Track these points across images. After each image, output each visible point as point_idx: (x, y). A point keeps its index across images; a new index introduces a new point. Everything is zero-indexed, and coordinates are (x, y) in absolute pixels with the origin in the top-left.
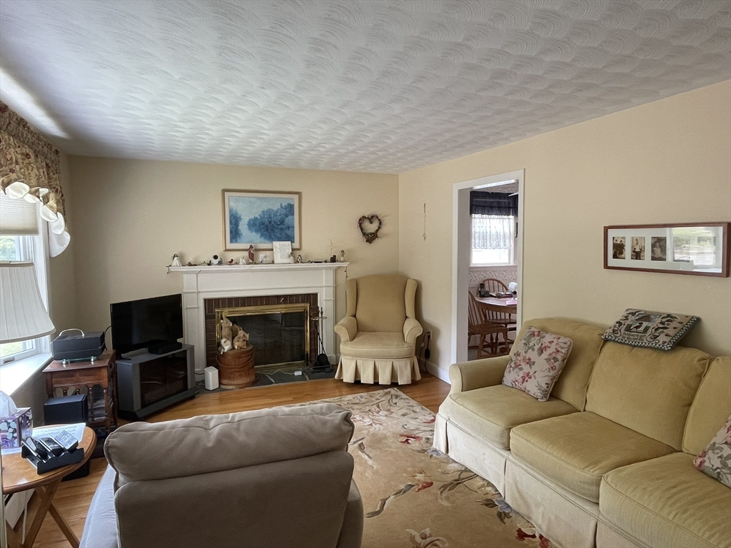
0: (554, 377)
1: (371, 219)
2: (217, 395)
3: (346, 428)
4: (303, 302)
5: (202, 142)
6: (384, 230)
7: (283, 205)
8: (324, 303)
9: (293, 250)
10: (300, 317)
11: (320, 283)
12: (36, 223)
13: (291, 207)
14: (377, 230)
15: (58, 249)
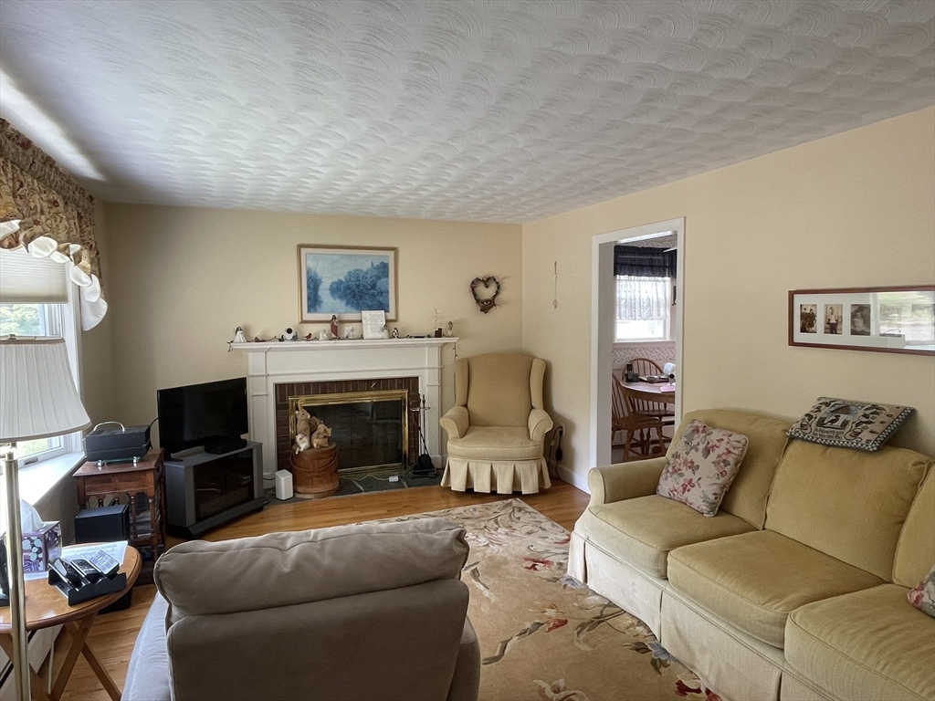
0: (724, 486)
1: (487, 281)
2: (291, 506)
3: (458, 549)
4: (400, 387)
5: (273, 185)
6: (503, 295)
7: (375, 265)
8: (427, 389)
9: (387, 321)
10: (396, 407)
11: (422, 364)
12: (65, 288)
13: (385, 266)
14: (495, 296)
15: (92, 321)
